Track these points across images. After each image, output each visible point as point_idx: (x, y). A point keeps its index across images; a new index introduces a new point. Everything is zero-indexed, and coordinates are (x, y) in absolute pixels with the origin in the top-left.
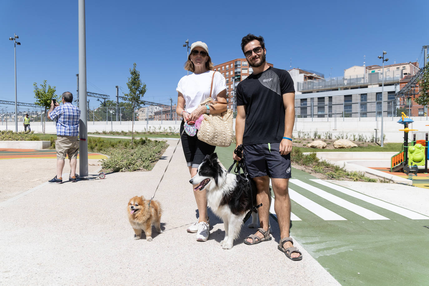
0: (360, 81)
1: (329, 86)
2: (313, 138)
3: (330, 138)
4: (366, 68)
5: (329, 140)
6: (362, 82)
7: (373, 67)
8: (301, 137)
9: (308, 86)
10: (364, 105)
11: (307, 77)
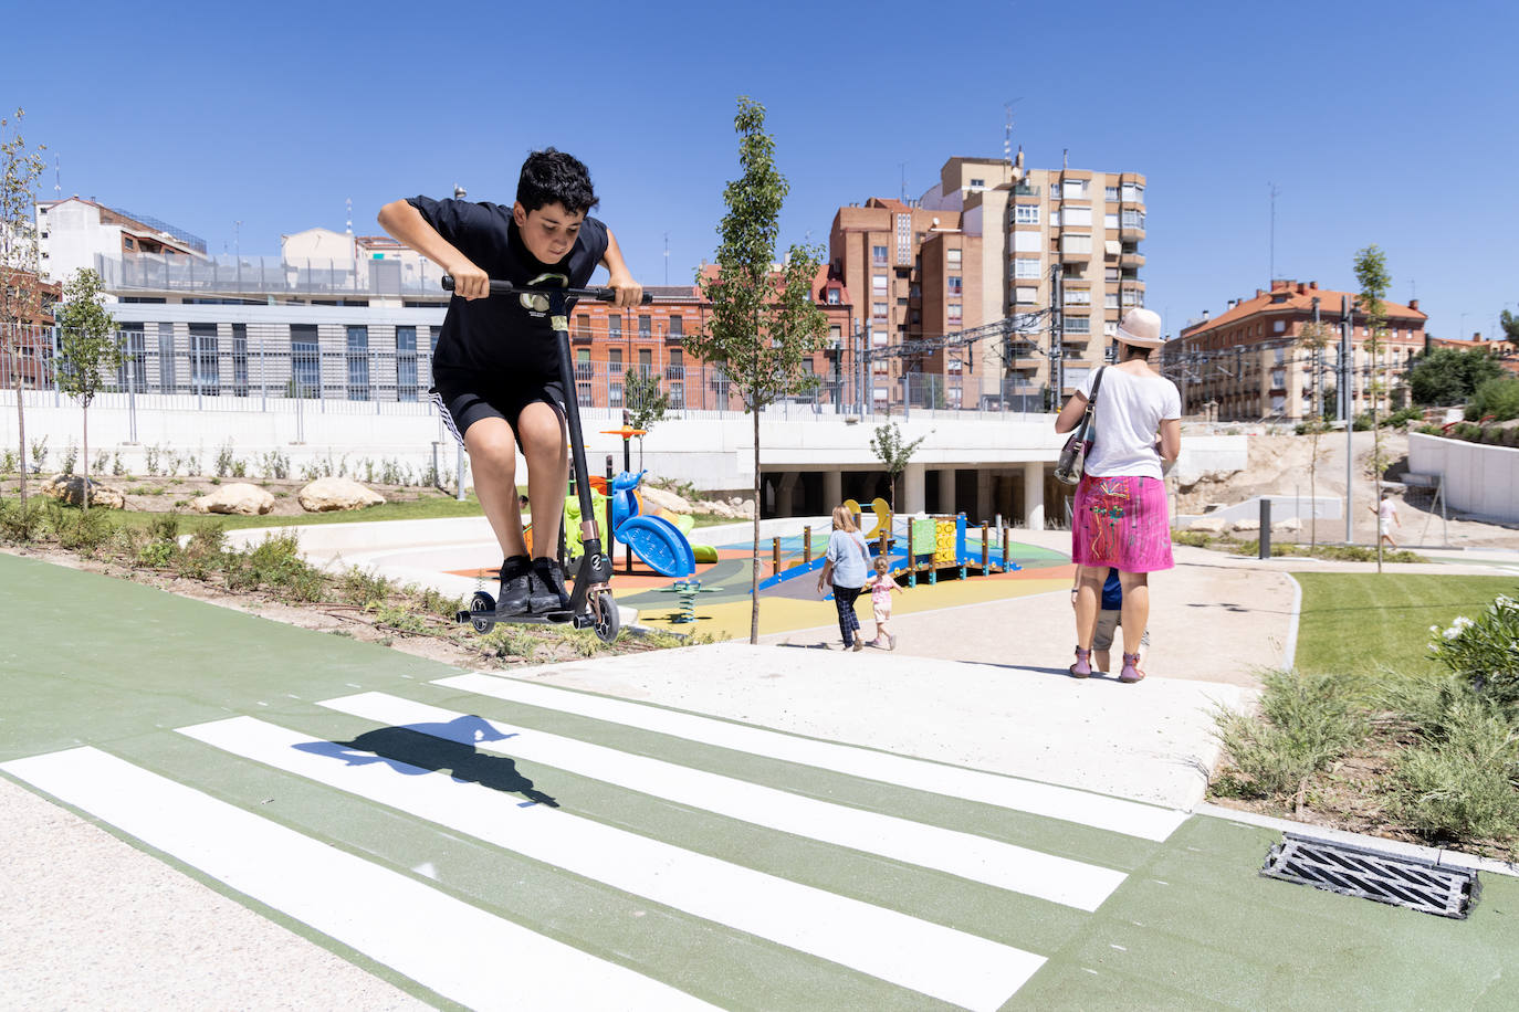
0: (343, 281)
1: (231, 285)
2: (214, 474)
3: (280, 475)
4: (357, 243)
5: (280, 481)
6: (349, 287)
7: (375, 243)
8: (159, 473)
9: (146, 275)
10: (358, 362)
11: (135, 242)
